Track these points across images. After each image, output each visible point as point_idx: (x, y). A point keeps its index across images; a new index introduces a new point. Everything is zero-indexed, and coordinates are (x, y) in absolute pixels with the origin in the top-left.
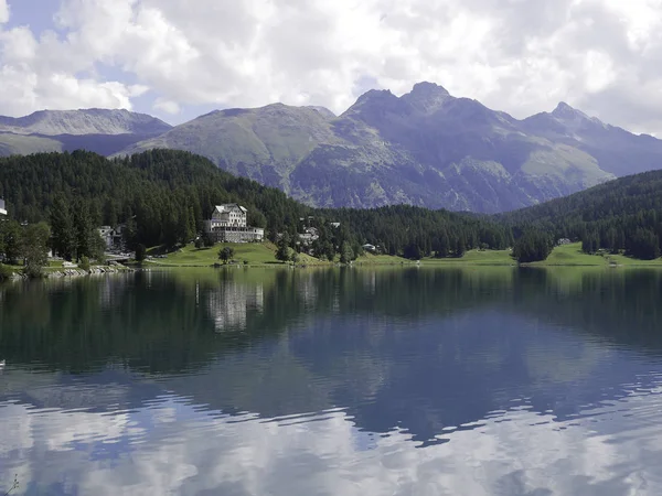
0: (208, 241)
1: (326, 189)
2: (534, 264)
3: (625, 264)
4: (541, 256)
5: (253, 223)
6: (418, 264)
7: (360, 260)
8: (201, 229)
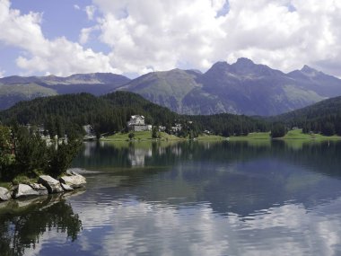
0: (127, 130)
1: (198, 106)
2: (279, 139)
3: (319, 138)
4: (282, 135)
5: (147, 122)
6: (228, 139)
7: (200, 137)
8: (125, 125)
